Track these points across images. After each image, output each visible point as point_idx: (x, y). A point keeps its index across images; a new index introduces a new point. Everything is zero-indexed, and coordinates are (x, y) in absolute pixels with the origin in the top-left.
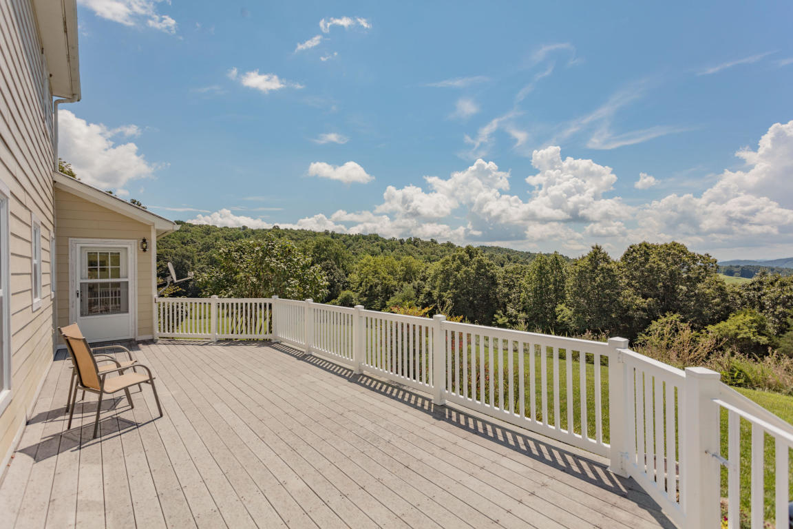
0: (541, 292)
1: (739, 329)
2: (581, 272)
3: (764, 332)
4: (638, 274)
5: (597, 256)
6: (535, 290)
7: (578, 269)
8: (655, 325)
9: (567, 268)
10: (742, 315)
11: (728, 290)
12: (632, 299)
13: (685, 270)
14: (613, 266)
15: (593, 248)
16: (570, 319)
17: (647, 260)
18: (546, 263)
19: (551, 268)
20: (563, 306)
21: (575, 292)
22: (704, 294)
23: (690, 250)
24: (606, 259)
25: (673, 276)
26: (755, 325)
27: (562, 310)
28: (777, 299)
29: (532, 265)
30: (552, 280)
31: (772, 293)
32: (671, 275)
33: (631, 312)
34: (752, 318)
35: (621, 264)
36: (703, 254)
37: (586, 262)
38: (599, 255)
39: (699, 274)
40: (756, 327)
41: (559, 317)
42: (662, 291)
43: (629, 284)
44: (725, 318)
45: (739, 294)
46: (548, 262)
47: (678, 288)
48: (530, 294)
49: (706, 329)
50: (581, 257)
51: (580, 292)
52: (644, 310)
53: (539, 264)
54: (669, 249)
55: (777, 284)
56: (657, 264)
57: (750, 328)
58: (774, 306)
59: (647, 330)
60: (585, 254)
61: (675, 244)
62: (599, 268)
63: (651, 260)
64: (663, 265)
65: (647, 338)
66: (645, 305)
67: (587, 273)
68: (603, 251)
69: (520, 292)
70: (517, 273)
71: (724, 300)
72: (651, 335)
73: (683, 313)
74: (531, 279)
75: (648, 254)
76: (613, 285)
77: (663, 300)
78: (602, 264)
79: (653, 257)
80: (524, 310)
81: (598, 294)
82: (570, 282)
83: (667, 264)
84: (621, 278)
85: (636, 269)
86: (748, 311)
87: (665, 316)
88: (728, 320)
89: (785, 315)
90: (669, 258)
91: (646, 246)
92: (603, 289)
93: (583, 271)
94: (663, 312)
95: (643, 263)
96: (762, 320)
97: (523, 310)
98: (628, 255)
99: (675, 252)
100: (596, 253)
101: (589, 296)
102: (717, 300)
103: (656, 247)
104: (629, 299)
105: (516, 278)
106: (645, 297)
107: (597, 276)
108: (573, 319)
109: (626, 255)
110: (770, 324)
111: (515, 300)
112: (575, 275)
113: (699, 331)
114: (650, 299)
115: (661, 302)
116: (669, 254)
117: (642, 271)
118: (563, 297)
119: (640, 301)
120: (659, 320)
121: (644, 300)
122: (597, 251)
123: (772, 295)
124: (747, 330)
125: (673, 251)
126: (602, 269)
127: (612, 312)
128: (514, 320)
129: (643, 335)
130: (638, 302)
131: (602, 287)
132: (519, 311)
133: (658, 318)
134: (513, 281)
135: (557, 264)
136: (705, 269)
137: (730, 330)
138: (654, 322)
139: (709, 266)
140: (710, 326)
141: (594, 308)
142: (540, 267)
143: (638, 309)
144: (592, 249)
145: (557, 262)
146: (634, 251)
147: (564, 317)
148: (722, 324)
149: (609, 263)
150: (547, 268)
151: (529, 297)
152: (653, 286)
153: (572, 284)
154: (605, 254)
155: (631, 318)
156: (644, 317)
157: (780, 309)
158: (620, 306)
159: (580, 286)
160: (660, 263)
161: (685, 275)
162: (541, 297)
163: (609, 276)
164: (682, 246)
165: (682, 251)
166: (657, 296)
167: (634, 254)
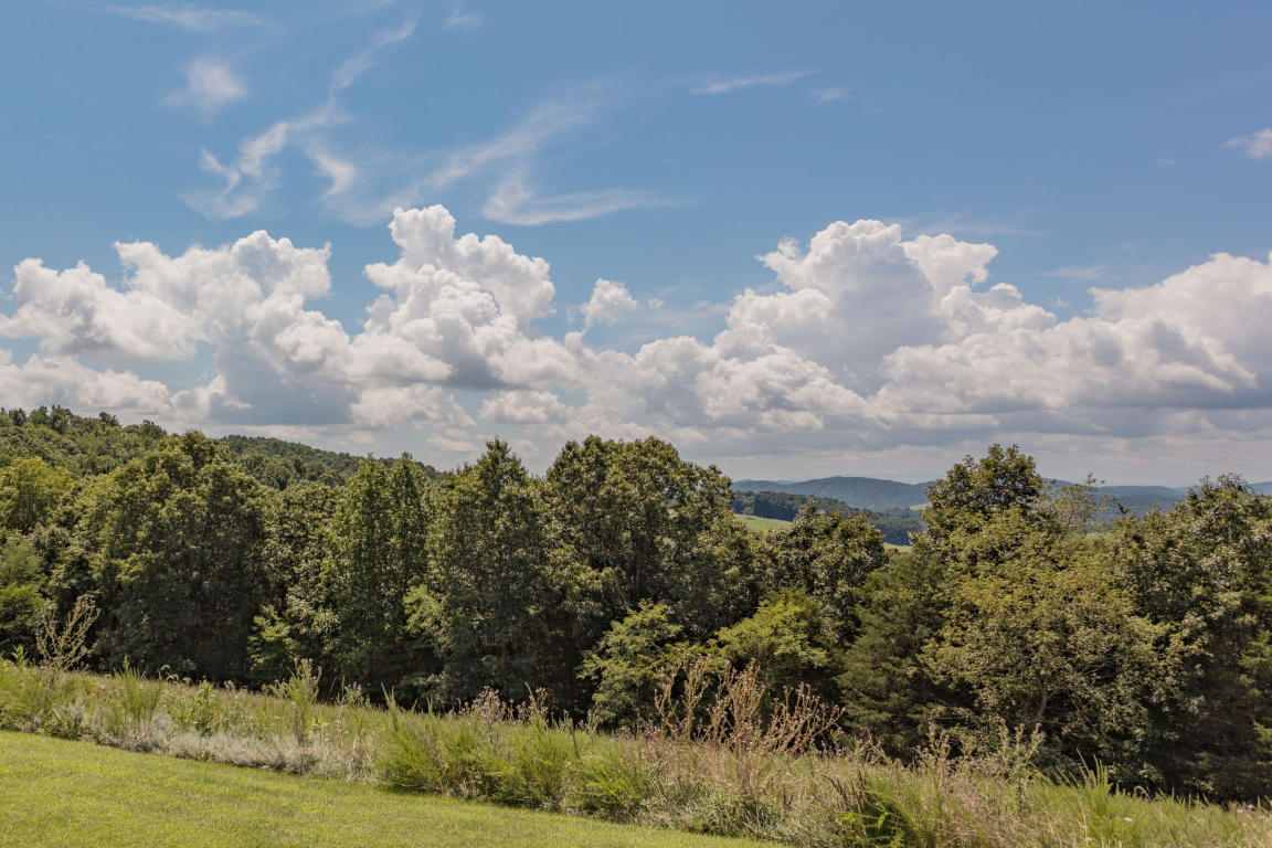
0: (368, 556)
1: (776, 634)
2: (463, 504)
3: (818, 639)
4: (582, 509)
5: (498, 466)
6: (358, 550)
7: (456, 497)
8: (618, 633)
9: (433, 495)
10: (780, 604)
11: (753, 548)
12: (572, 569)
13: (674, 502)
14: (532, 492)
15: (490, 446)
16: (437, 622)
17: (601, 477)
18: (382, 483)
19: (394, 494)
20: (419, 592)
21: (449, 554)
22: (711, 558)
23: (683, 458)
24: (517, 475)
25: (653, 517)
26: (804, 623)
27: (419, 602)
28: (837, 565)
29: (350, 490)
30: (396, 526)
31: (828, 551)
32: (648, 515)
33: (568, 603)
34: (798, 609)
35: (548, 487)
36: (705, 467)
37: (473, 482)
38: (502, 465)
39: (700, 510)
40: (806, 630)
41: (411, 620)
42: (629, 549)
43: (566, 536)
44: (748, 611)
45: (771, 555)
46: (389, 479)
47: (661, 543)
48: (346, 562)
49: (716, 637)
50: (462, 468)
51: (460, 556)
52: (595, 596)
53: (365, 485)
54: (645, 455)
55: (836, 534)
56: (624, 489)
57: (795, 631)
58: (832, 581)
59: (602, 644)
60: (473, 462)
61: (655, 443)
62: (502, 497)
63: (610, 478)
64: (634, 491)
65: (602, 663)
66: (598, 586)
67: (476, 507)
68: (510, 455)
69: (320, 557)
70: (314, 508)
71: (746, 570)
72: (609, 657)
73: (673, 600)
74: (347, 522)
75: (602, 464)
76: (532, 536)
77: (632, 571)
78: (510, 488)
79: (614, 473)
80: (330, 603)
81: (500, 560)
82: (436, 533)
83: (641, 489)
84: (549, 521)
85: (579, 499)
86: (791, 595)
87: (639, 610)
88: (756, 616)
89: (851, 599)
90: (645, 476)
91: (598, 444)
92: (513, 548)
93: (467, 503)
94: (634, 598)
95: (594, 484)
96: (815, 612)
97: (325, 606)
98: (563, 465)
99: (654, 460)
100: (496, 460)
101: (479, 563)
102: (734, 570)
103: (618, 449)
104: (566, 572)
105: (312, 520)
106: (597, 564)
107: (499, 515)
108: (444, 623)
109: (560, 465)
110: (827, 621)
111: (307, 577)
112: (448, 512)
113: (703, 642)
114: (607, 570)
115: (628, 575)
116: (644, 466)
117: (591, 505)
118: (422, 568)
119: (587, 575)
120: (627, 620)
121: (594, 573)
122: (500, 454)
123: (828, 557)
124: (791, 638)
125: (653, 459)
126: (509, 499)
127: (528, 601)
128: (304, 630)
129: (595, 656)
130: (583, 577)
131: (509, 539)
132: (316, 608)
133: (624, 614)
134: (303, 527)
135: (409, 484)
136: (711, 500)
137: (760, 638)
138: (616, 625)
139: (718, 493)
140: (724, 629)
141: (491, 594)
142: (369, 493)
143: (584, 594)
144: (486, 450)
145: (409, 478)
146: (575, 455)
147: (422, 620)
148: (745, 626)
149: (523, 484)
150: (386, 494)
151: (342, 569)
152: (611, 540)
153: (441, 536)
154: (516, 462)
155: (569, 617)
156: (595, 613)
157: (843, 587)
158: (547, 590)
159: (460, 539)
160: (629, 485)
161: (672, 514)
162: (370, 569)
163: (525, 516)
164: (669, 447)
165: (670, 460)
166: (622, 562)
167: (576, 465)
